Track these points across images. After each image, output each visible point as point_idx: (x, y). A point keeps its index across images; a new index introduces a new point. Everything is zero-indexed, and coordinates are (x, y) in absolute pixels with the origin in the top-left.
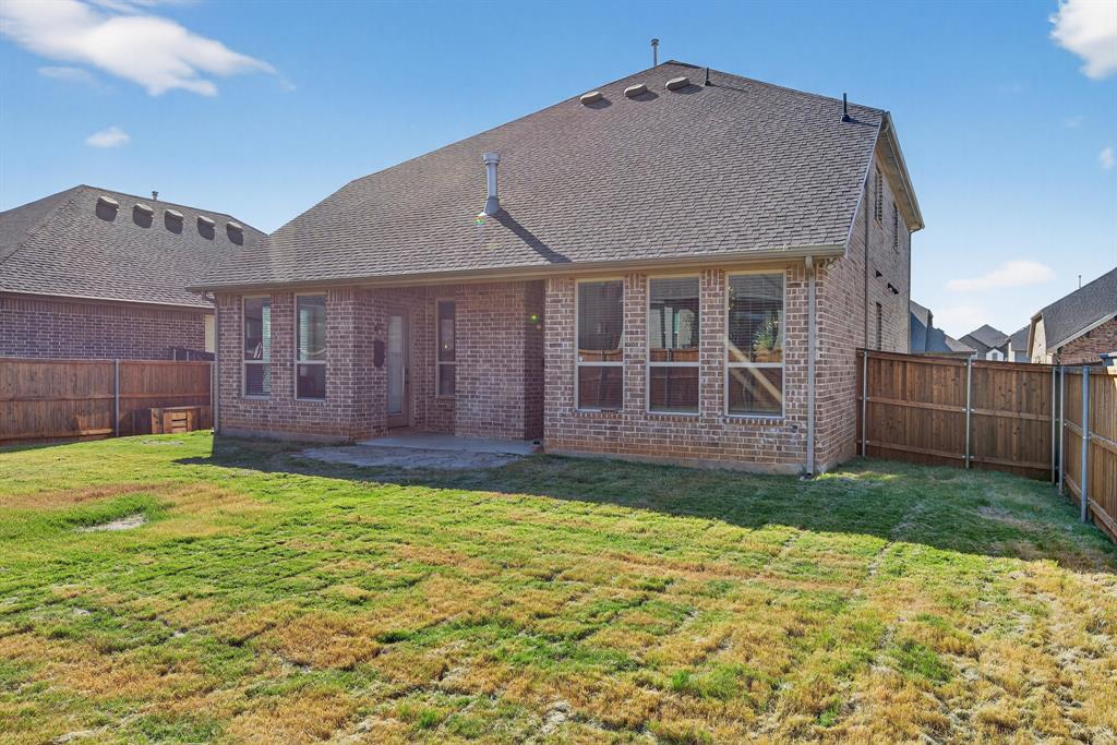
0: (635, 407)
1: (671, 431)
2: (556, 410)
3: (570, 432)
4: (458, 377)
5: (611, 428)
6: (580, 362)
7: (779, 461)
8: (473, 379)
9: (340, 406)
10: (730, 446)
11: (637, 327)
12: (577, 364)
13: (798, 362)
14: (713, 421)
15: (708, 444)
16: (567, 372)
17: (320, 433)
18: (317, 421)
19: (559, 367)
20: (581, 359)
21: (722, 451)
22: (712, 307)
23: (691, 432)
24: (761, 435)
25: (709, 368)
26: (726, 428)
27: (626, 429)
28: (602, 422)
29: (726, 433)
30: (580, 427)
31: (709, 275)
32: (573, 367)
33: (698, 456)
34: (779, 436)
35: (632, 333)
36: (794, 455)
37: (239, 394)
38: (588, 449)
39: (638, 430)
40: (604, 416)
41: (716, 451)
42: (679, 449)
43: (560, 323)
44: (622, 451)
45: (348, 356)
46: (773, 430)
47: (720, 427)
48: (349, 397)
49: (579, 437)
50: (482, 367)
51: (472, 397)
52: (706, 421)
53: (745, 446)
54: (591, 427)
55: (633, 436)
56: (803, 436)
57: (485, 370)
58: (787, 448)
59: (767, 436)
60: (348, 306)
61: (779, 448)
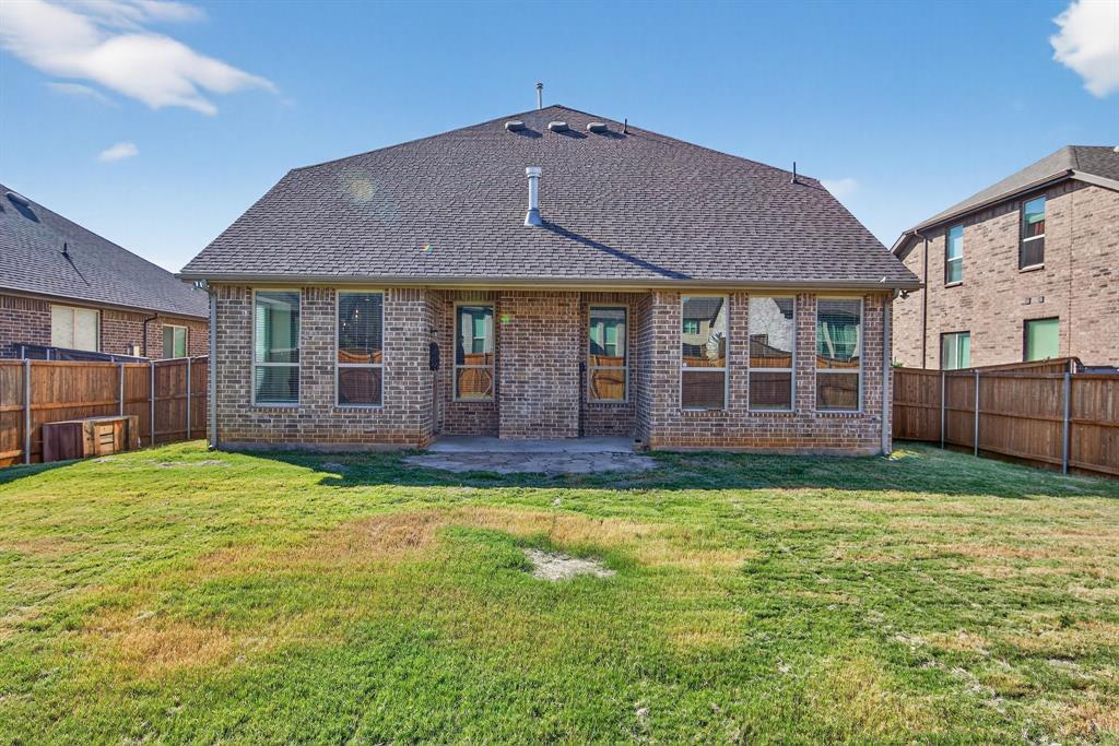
0: (740, 406)
1: (771, 425)
2: (664, 410)
3: (677, 430)
4: (503, 381)
5: (717, 425)
6: (685, 368)
7: (860, 446)
8: (519, 382)
9: (405, 412)
10: (821, 436)
11: (741, 338)
12: (681, 370)
13: (874, 369)
14: (807, 416)
15: (803, 435)
16: (674, 377)
17: (375, 441)
18: (373, 429)
19: (667, 372)
20: (685, 364)
21: (815, 440)
22: (807, 324)
23: (788, 425)
24: (846, 426)
25: (804, 373)
26: (818, 421)
27: (731, 425)
28: (708, 420)
29: (818, 426)
30: (687, 425)
31: (805, 298)
32: (678, 372)
33: (795, 445)
34: (860, 427)
35: (737, 343)
36: (871, 441)
37: (249, 402)
38: (695, 444)
39: (742, 425)
40: (712, 415)
41: (809, 440)
42: (778, 440)
43: (668, 332)
44: (727, 445)
45: (417, 359)
46: (855, 422)
47: (813, 421)
48: (417, 403)
49: (686, 434)
50: (530, 371)
51: (520, 399)
52: (802, 416)
53: (833, 436)
54: (697, 425)
55: (737, 431)
56: (878, 426)
57: (535, 374)
58: (865, 436)
59: (851, 427)
60: (419, 306)
61: (860, 436)
